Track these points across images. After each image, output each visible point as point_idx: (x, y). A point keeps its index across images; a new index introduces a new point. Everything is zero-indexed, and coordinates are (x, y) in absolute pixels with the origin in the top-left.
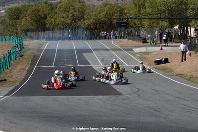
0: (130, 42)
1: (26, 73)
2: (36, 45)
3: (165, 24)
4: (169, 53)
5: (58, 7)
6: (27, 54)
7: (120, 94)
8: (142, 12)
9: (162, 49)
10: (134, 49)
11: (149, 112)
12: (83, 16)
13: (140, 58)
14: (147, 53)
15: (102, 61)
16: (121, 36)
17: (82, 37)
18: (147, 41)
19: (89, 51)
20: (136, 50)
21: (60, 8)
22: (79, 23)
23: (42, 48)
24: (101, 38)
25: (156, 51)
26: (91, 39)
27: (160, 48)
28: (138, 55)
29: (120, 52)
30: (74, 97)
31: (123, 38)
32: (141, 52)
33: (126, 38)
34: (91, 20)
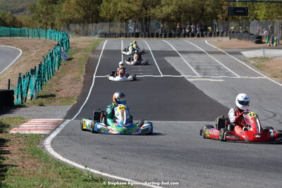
0: (235, 41)
1: (82, 85)
2: (88, 43)
6: (76, 56)
10: (244, 53)
12: (159, 1)
13: (257, 66)
14: (265, 59)
15: (198, 69)
16: (218, 33)
17: (157, 34)
18: (263, 41)
19: (173, 54)
20: (247, 54)
22: (152, 11)
23: (98, 49)
24: (186, 35)
25: (279, 56)
26: (170, 36)
28: (252, 62)
29: (222, 56)
30: (178, 122)
31: (222, 36)
32: (256, 58)
33: (226, 36)
34: (171, 7)
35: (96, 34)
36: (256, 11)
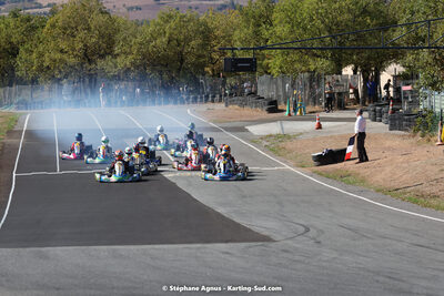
5: (48, 26)
7: (267, 239)
9: (319, 127)
11: (377, 281)
12: (111, 44)
13: (272, 150)
14: (284, 137)
18: (280, 107)
20: (256, 130)
21: (53, 26)
22: (101, 63)
23: (17, 128)
24: (157, 102)
25: (306, 132)
28: (264, 143)
31: (213, 101)
32: (271, 136)
33: (220, 101)
34: (130, 57)
35: (10, 104)
36: (266, 61)
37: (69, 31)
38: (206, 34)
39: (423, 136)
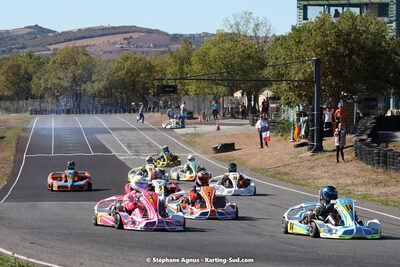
1: (12, 165)
2: (19, 121)
3: (222, 89)
4: (233, 136)
5: (51, 62)
6: (9, 135)
8: (186, 70)
9: (219, 129)
12: (90, 76)
14: (196, 135)
15: (129, 146)
17: (88, 110)
18: (194, 116)
19: (105, 131)
21: (54, 62)
22: (83, 86)
23: (29, 127)
25: (211, 132)
26: (102, 112)
27: (215, 127)
28: (184, 138)
29: (153, 133)
32: (187, 134)
35: (26, 111)
36: (186, 87)
37: (64, 65)
38: (150, 69)
39: (282, 136)
